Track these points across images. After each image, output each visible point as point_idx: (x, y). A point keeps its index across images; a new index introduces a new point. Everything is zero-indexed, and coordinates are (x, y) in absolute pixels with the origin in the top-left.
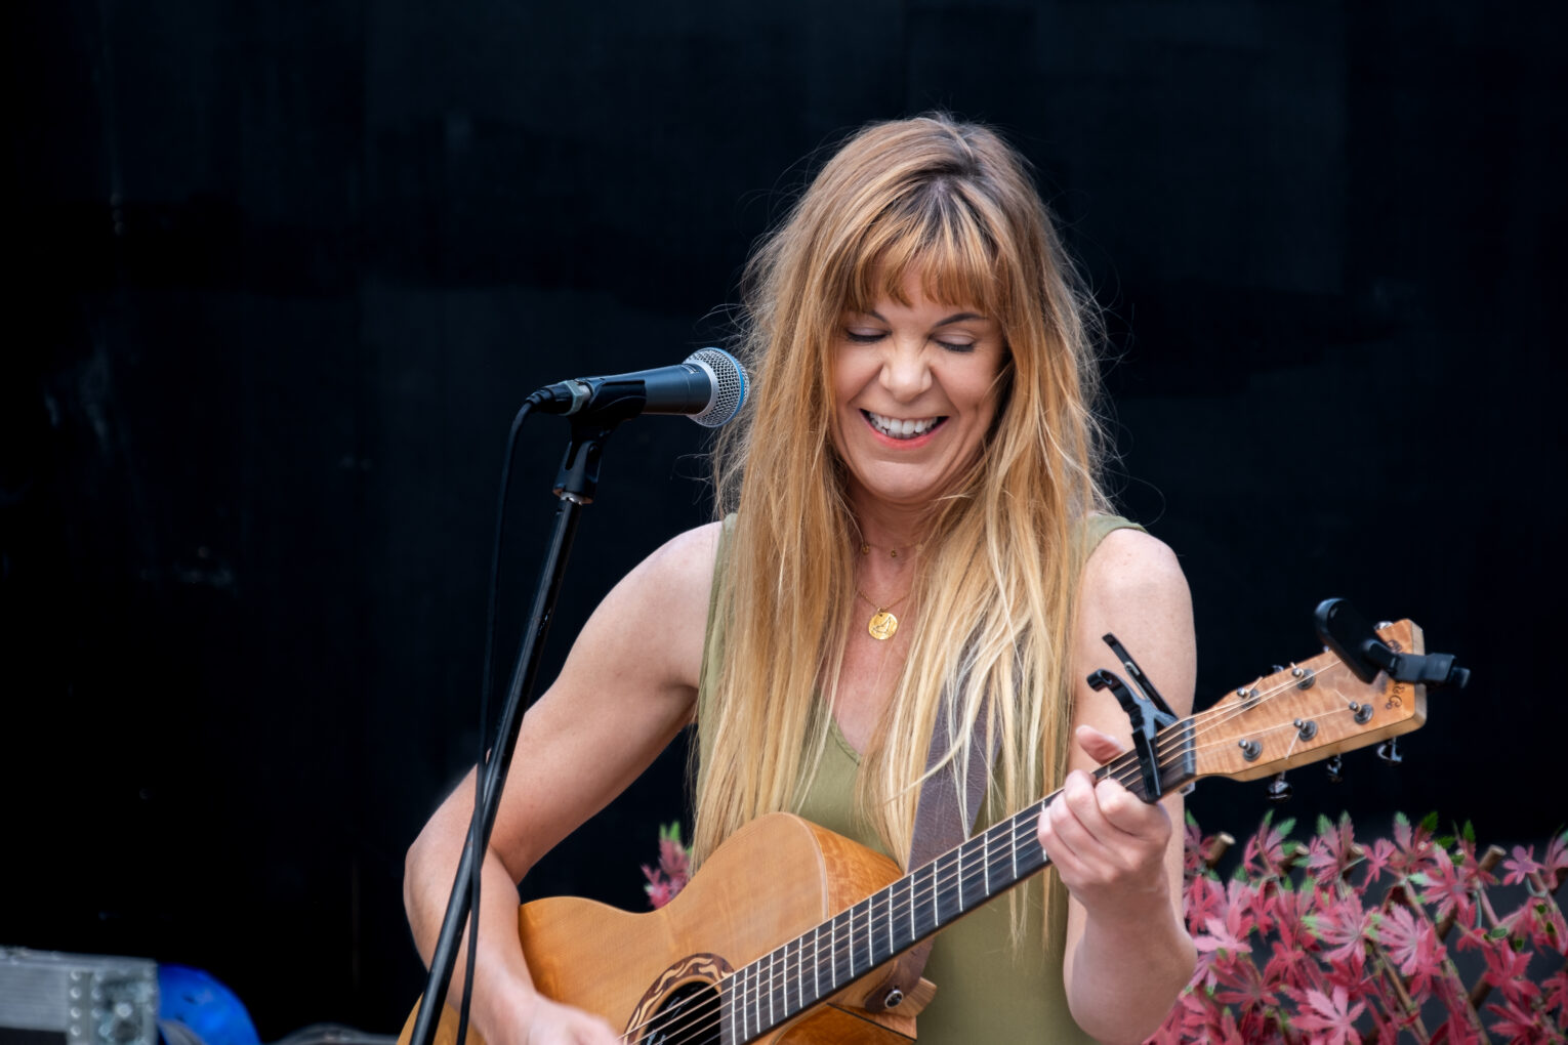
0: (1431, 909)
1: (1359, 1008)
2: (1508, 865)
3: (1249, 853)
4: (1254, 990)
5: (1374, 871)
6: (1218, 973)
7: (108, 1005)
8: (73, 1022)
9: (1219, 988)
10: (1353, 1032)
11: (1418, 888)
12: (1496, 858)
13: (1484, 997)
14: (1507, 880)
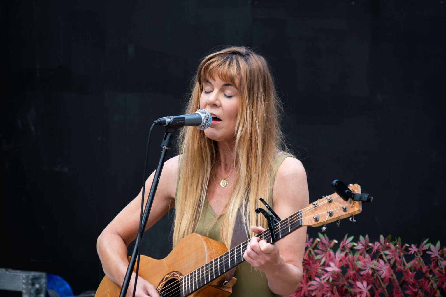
0: (389, 260)
1: (370, 287)
2: (410, 249)
3: (341, 245)
4: (342, 281)
5: (374, 250)
6: (333, 277)
7: (33, 284)
8: (24, 289)
9: (333, 281)
10: (368, 293)
11: (386, 255)
12: (407, 247)
13: (403, 284)
14: (409, 253)
